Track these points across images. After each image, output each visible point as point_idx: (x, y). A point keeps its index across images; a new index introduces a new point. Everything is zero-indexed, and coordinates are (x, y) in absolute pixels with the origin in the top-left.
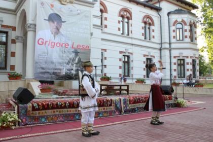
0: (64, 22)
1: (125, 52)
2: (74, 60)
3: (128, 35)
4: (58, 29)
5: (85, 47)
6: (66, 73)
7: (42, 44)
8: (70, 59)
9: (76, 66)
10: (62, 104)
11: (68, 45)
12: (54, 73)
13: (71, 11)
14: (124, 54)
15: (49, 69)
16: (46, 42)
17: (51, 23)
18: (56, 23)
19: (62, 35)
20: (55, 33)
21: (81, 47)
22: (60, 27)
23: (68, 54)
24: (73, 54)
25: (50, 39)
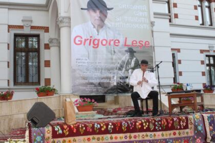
0: (110, 9)
1: (208, 51)
2: (128, 63)
3: (211, 25)
4: (102, 20)
5: (143, 43)
6: (118, 83)
7: (81, 44)
8: (123, 62)
10: (101, 127)
11: (119, 42)
12: (100, 84)
14: (208, 54)
15: (92, 78)
16: (85, 40)
18: (98, 12)
20: (99, 25)
21: (138, 44)
22: (106, 16)
23: (119, 54)
24: (127, 55)
25: (91, 35)
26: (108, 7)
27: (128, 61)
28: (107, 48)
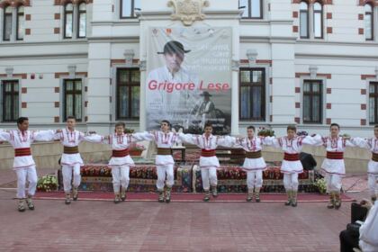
0: (186, 52)
1: (374, 76)
2: (203, 107)
4: (178, 64)
5: (221, 86)
6: (190, 127)
7: (155, 88)
8: (197, 106)
9: (206, 117)
11: (194, 86)
13: (198, 33)
14: (373, 80)
16: (160, 84)
17: (168, 57)
18: (174, 55)
20: (174, 69)
21: (215, 87)
22: (182, 60)
23: (193, 98)
24: (201, 99)
25: (166, 80)
26: (185, 49)
27: (202, 105)
28: (181, 92)
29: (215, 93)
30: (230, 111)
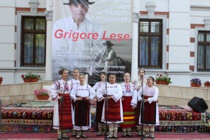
0: (91, 3)
2: (106, 55)
4: (83, 15)
5: (123, 37)
6: (93, 74)
7: (61, 37)
8: (100, 55)
9: (108, 64)
11: (97, 36)
16: (66, 33)
17: (74, 7)
18: (79, 6)
19: (89, 22)
20: (79, 20)
21: (117, 37)
22: (86, 10)
23: (97, 47)
24: (104, 47)
25: (71, 29)
26: (90, 1)
27: (105, 54)
28: (85, 41)
29: (117, 42)
30: (131, 59)
